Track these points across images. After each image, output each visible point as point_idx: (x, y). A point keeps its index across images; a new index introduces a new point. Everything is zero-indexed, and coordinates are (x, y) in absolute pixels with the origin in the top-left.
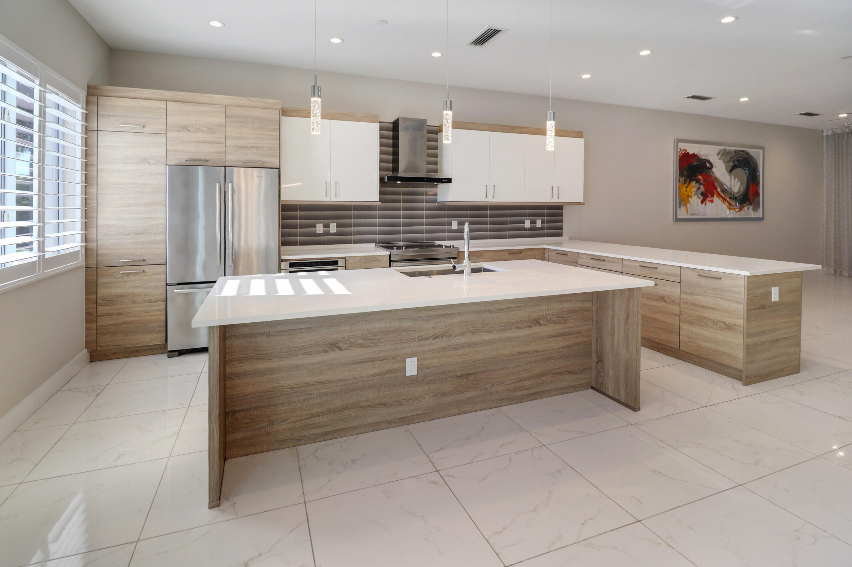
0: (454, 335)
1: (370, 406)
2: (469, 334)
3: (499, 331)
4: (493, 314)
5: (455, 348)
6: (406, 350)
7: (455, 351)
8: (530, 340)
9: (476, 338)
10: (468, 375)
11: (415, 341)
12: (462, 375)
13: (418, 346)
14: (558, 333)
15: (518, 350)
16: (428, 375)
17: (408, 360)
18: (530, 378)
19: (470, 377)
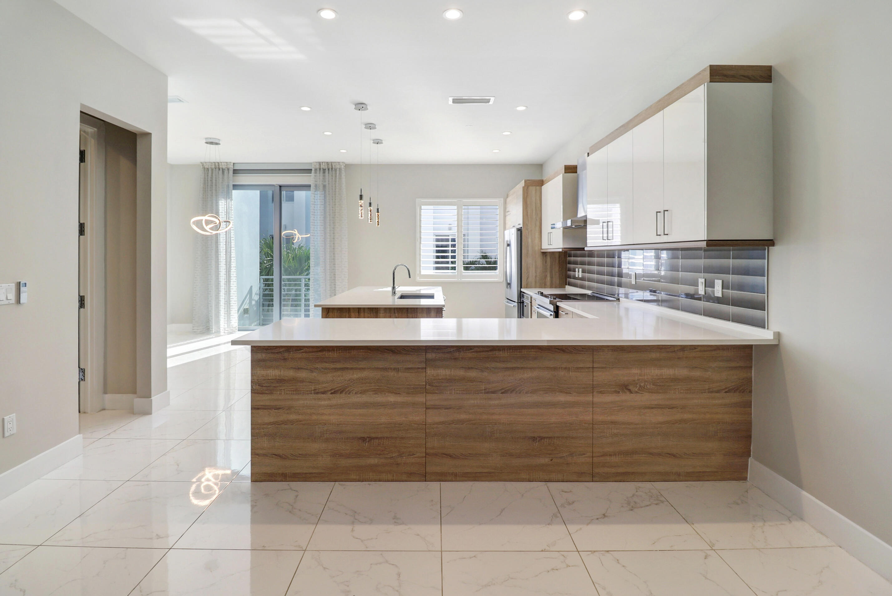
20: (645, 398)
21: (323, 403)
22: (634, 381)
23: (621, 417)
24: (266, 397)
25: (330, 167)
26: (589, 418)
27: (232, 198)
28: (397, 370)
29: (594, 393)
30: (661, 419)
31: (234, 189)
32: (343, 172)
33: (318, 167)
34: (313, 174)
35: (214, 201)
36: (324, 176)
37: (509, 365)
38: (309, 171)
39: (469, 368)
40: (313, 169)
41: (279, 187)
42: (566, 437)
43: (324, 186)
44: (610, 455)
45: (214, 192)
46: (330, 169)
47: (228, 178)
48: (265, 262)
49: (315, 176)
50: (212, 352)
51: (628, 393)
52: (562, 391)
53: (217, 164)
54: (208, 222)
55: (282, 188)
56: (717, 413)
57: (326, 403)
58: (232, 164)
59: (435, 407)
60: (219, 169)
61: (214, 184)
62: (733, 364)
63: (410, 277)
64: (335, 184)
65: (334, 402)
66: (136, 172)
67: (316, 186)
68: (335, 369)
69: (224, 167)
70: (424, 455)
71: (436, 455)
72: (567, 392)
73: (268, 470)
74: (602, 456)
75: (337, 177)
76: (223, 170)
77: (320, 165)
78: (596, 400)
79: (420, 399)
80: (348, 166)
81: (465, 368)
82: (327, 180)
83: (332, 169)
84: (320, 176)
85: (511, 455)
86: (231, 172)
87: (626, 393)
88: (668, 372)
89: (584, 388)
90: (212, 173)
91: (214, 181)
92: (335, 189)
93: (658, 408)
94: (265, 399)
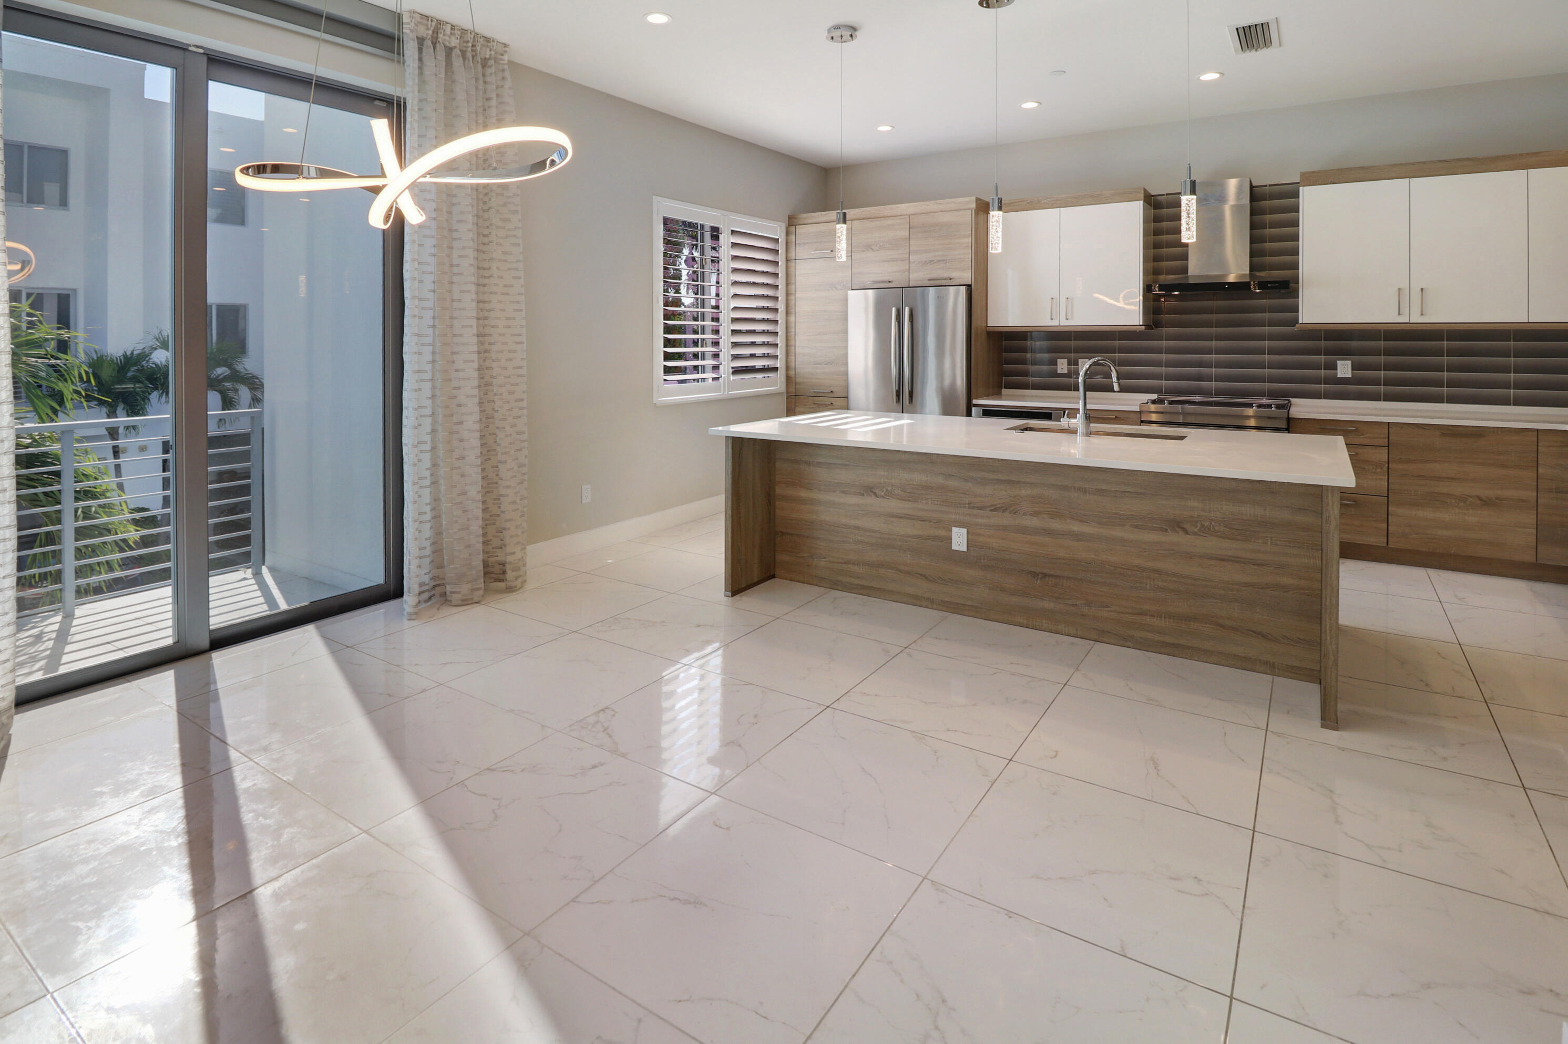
0: (1022, 513)
1: (909, 573)
2: (1046, 516)
3: (1100, 523)
4: (1088, 495)
5: (1023, 530)
6: (953, 516)
7: (1022, 536)
8: (1163, 552)
9: (1056, 525)
10: (1045, 575)
11: (965, 507)
12: (1035, 573)
13: (970, 515)
14: (1230, 556)
15: (1137, 562)
16: (982, 558)
17: (955, 530)
18: (1163, 615)
19: (1047, 579)
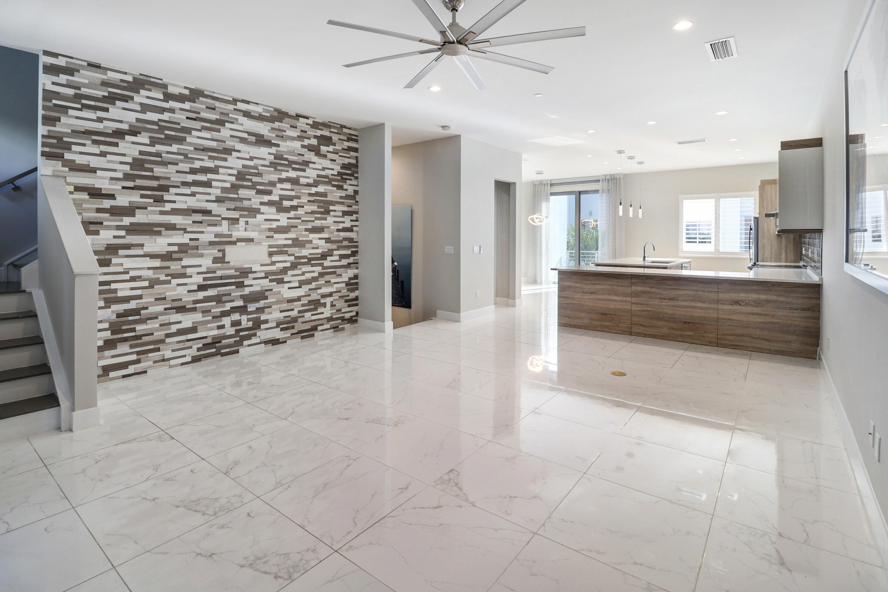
20: (749, 309)
21: (586, 297)
22: (742, 300)
23: (734, 317)
24: (563, 293)
25: (613, 177)
26: (716, 316)
27: (549, 201)
28: (618, 286)
29: (719, 304)
30: (759, 320)
31: (551, 196)
32: (622, 181)
33: (604, 178)
34: (601, 183)
35: (539, 204)
36: (608, 184)
37: (672, 287)
38: (598, 181)
39: (652, 287)
40: (601, 180)
41: (578, 193)
42: (703, 324)
43: (609, 190)
44: (728, 335)
45: (539, 198)
46: (613, 179)
47: (547, 189)
48: (571, 241)
49: (602, 184)
50: (538, 291)
51: (739, 305)
52: (700, 302)
53: (541, 181)
54: (537, 218)
55: (581, 193)
56: (795, 321)
57: (588, 297)
58: (550, 180)
59: (636, 303)
60: (542, 184)
61: (539, 194)
62: (806, 296)
63: (654, 250)
64: (616, 189)
65: (590, 297)
66: (510, 200)
67: (603, 190)
68: (591, 283)
69: (545, 183)
70: (630, 324)
71: (635, 324)
72: (703, 302)
73: (564, 322)
74: (723, 335)
75: (618, 184)
76: (544, 184)
77: (606, 177)
78: (720, 307)
79: (629, 299)
80: (625, 175)
81: (650, 287)
82: (610, 186)
83: (614, 179)
84: (605, 184)
85: (673, 329)
86: (549, 185)
87: (737, 305)
88: (763, 297)
89: (713, 301)
90: (538, 187)
91: (539, 192)
92: (616, 192)
93: (757, 315)
94: (563, 294)
